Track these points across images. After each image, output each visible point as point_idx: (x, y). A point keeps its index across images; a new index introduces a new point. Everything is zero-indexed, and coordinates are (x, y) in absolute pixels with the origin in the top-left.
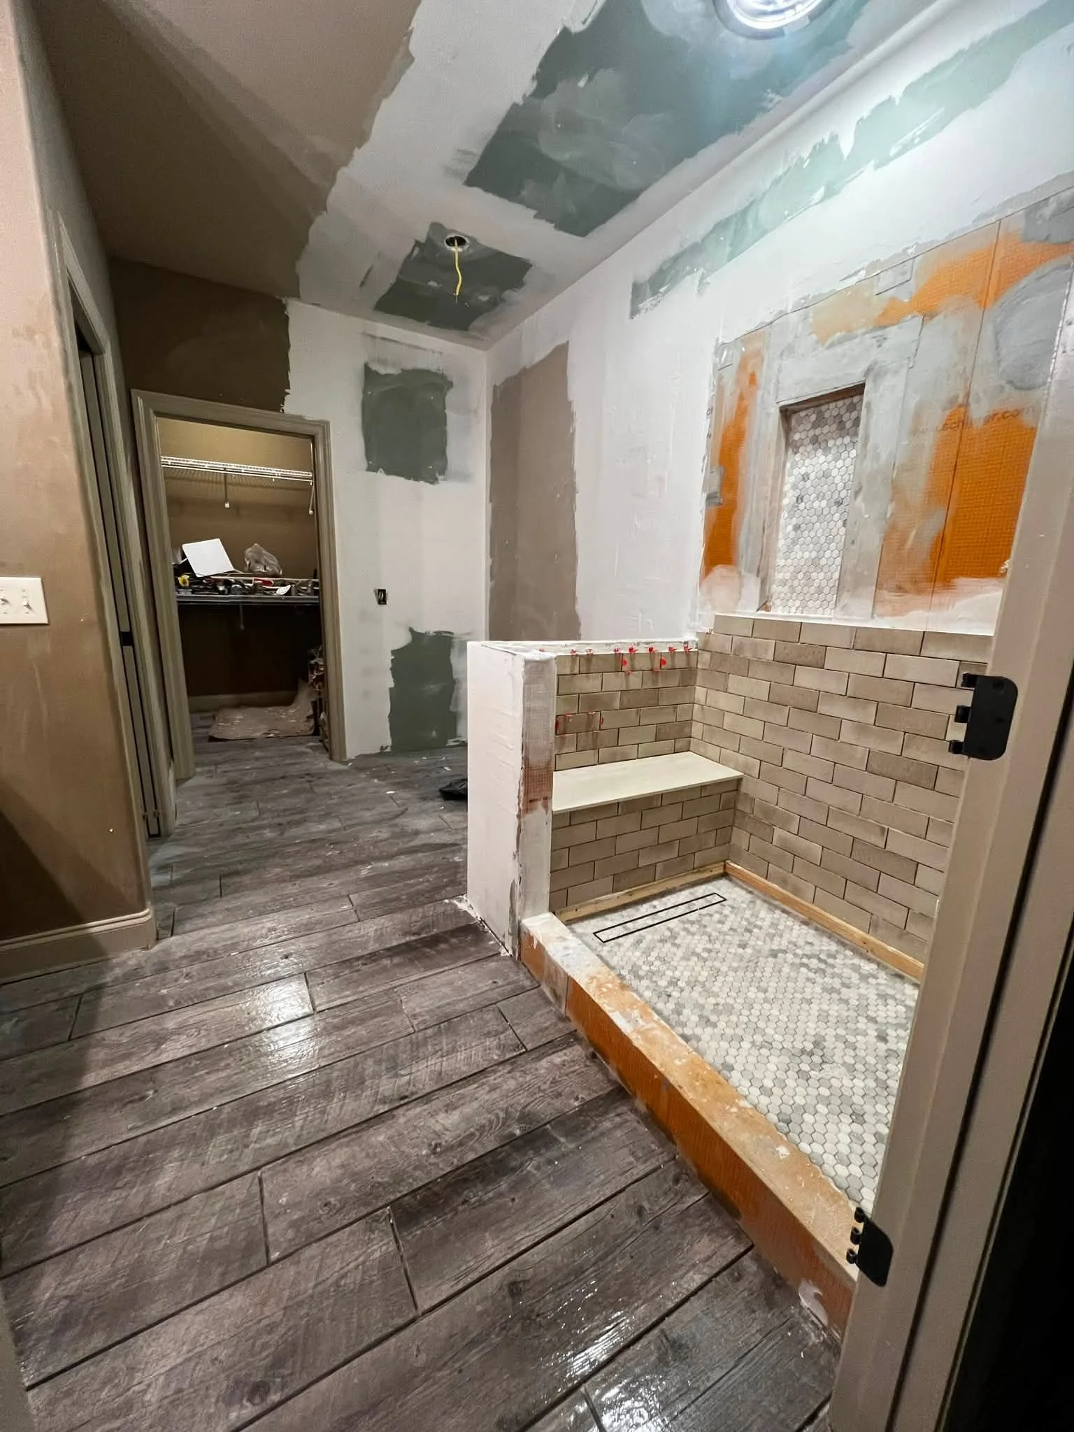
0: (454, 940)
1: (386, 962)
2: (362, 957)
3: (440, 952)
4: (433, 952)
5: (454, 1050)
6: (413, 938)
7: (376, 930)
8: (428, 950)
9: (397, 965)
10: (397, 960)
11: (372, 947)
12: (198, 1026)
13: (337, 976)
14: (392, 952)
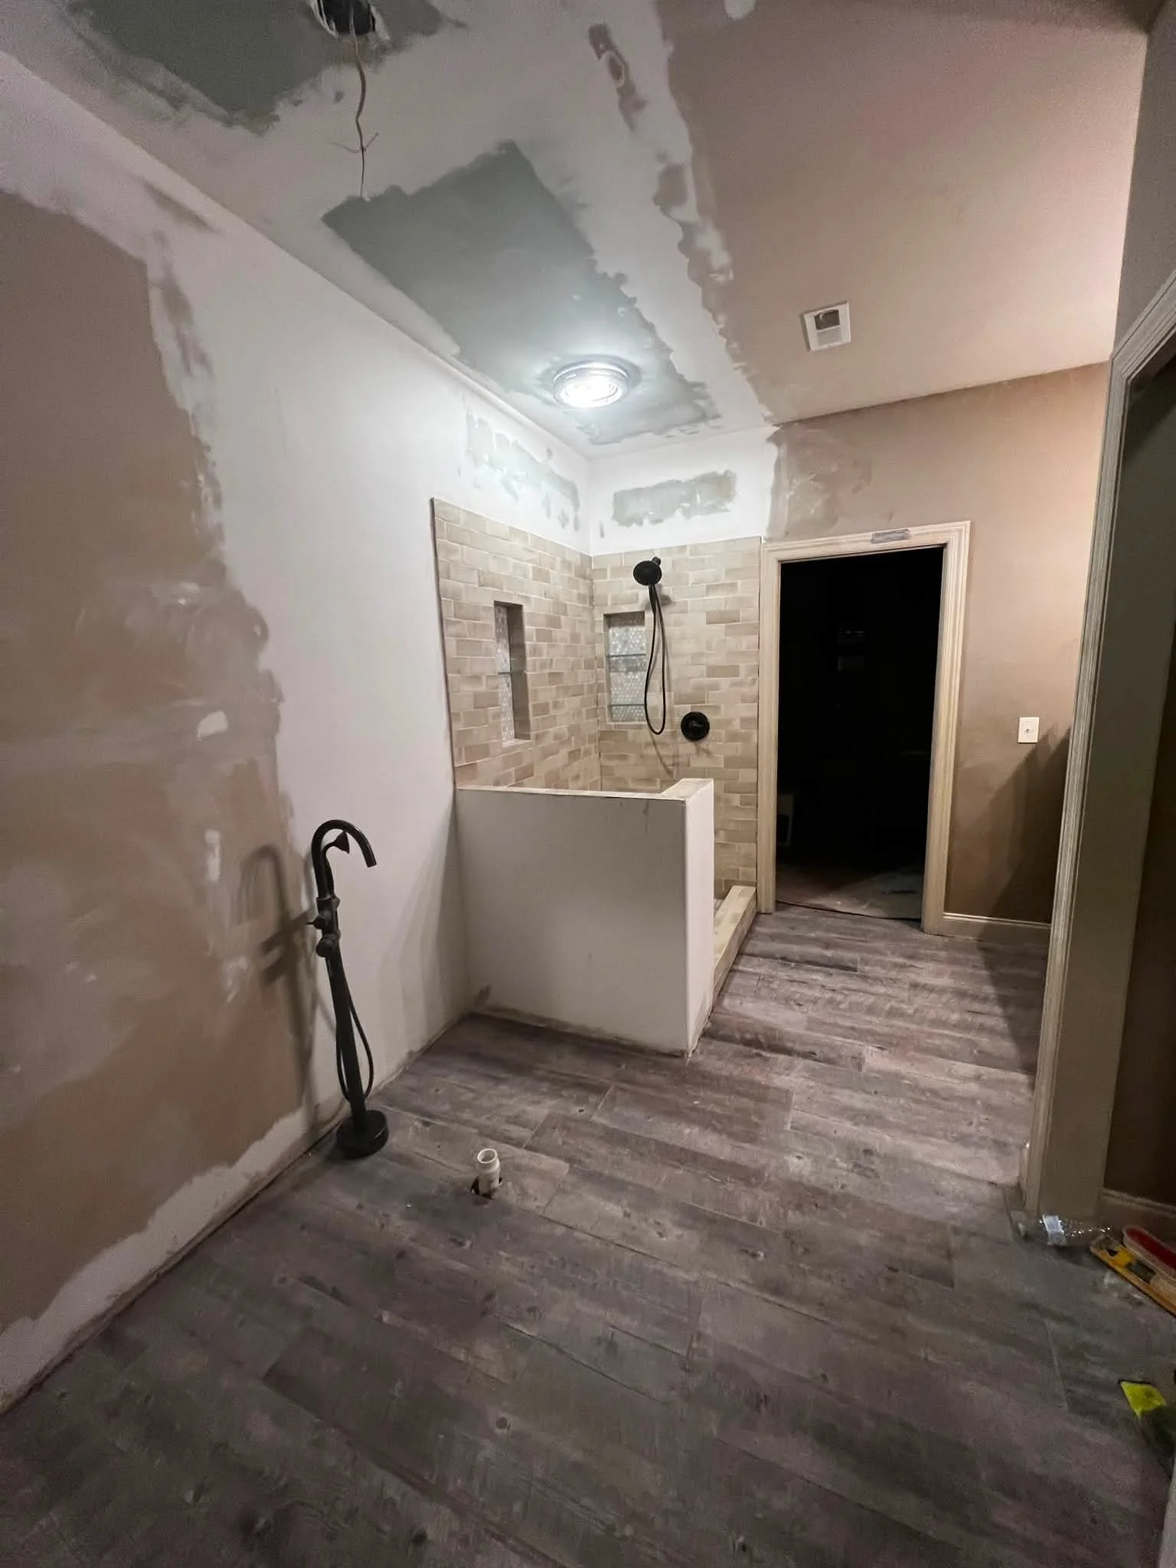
0: (738, 1036)
1: (797, 1047)
2: (815, 1060)
3: (757, 1034)
4: (760, 1037)
5: (794, 992)
6: (764, 1053)
7: (788, 1075)
8: (762, 1040)
9: (794, 1042)
10: (789, 1045)
11: (801, 1063)
12: (950, 1075)
13: (840, 1057)
14: (789, 1052)
